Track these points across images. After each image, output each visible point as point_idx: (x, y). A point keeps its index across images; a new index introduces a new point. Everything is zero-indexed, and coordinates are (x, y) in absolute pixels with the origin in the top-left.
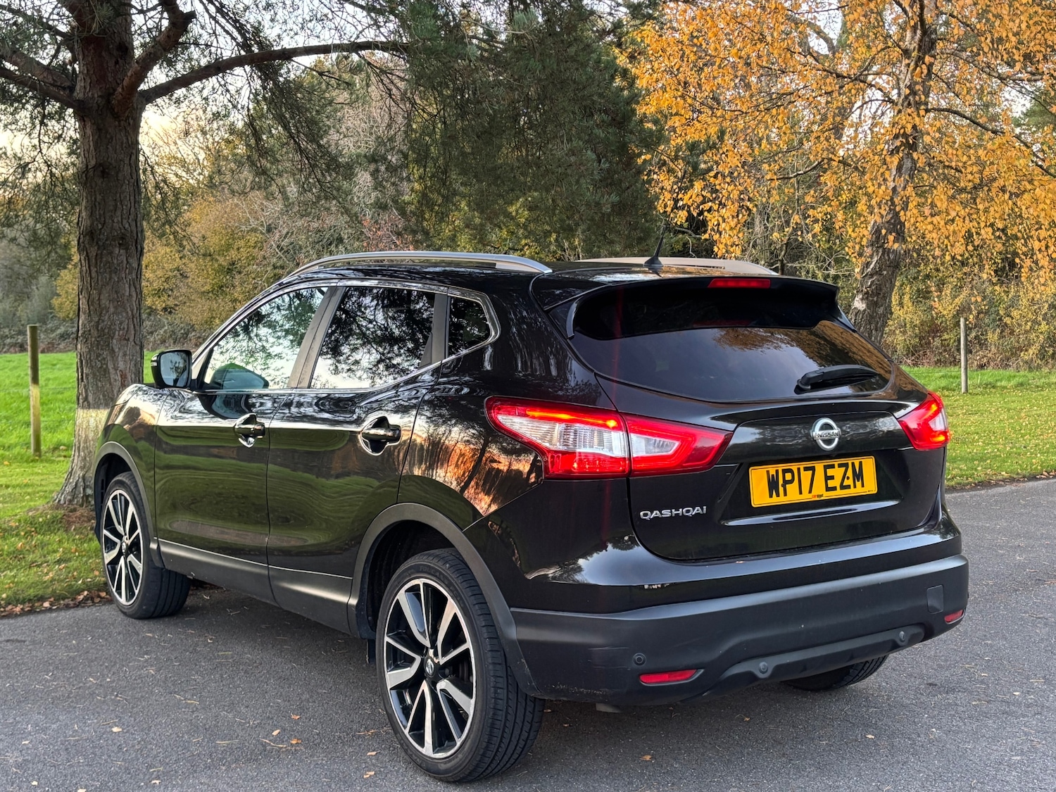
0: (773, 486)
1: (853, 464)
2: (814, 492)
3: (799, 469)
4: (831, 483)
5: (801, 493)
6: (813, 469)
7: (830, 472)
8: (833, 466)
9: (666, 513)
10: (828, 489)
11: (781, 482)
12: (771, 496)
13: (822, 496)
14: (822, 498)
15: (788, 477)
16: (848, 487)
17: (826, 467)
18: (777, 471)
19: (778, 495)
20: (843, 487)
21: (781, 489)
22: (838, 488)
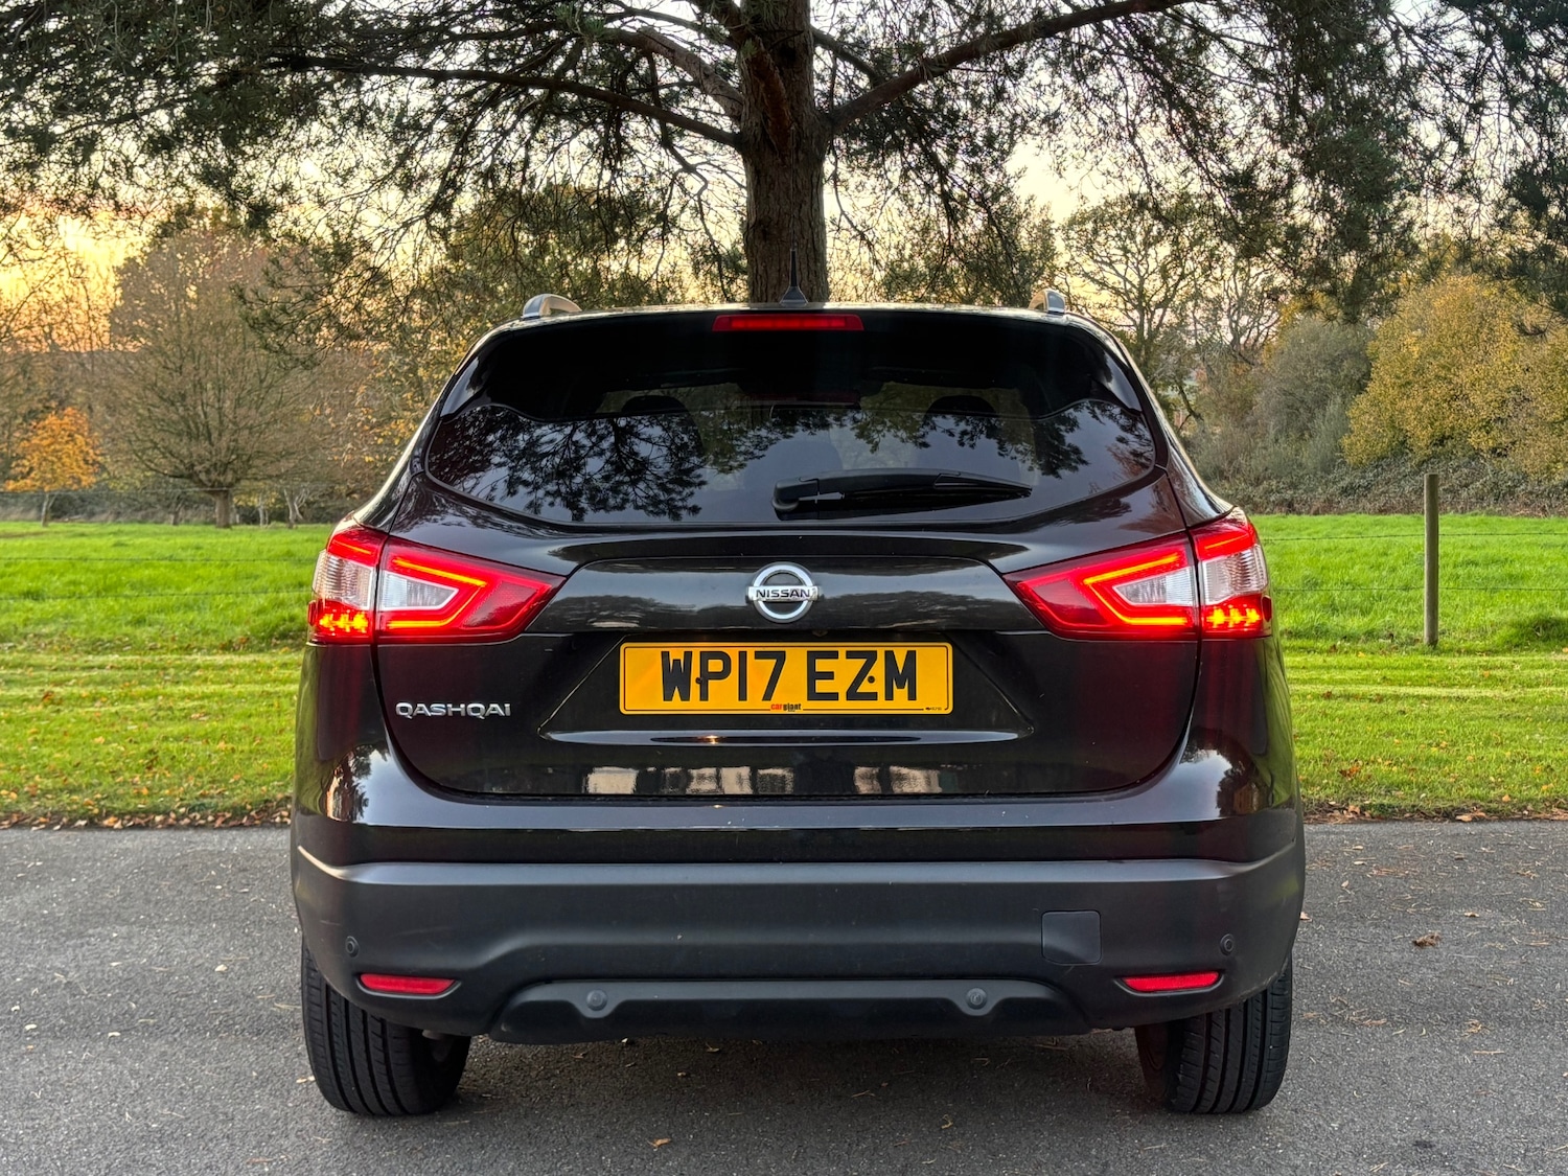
0: (675, 679)
1: (890, 656)
2: (777, 698)
3: (743, 656)
4: (822, 686)
5: (743, 696)
6: (780, 658)
7: (822, 665)
8: (834, 655)
9: (438, 709)
10: (813, 695)
11: (695, 673)
12: (668, 697)
13: (798, 707)
14: (797, 712)
15: (715, 665)
16: (873, 696)
17: (812, 657)
18: (688, 655)
19: (685, 696)
20: (852, 694)
21: (695, 689)
22: (842, 696)
